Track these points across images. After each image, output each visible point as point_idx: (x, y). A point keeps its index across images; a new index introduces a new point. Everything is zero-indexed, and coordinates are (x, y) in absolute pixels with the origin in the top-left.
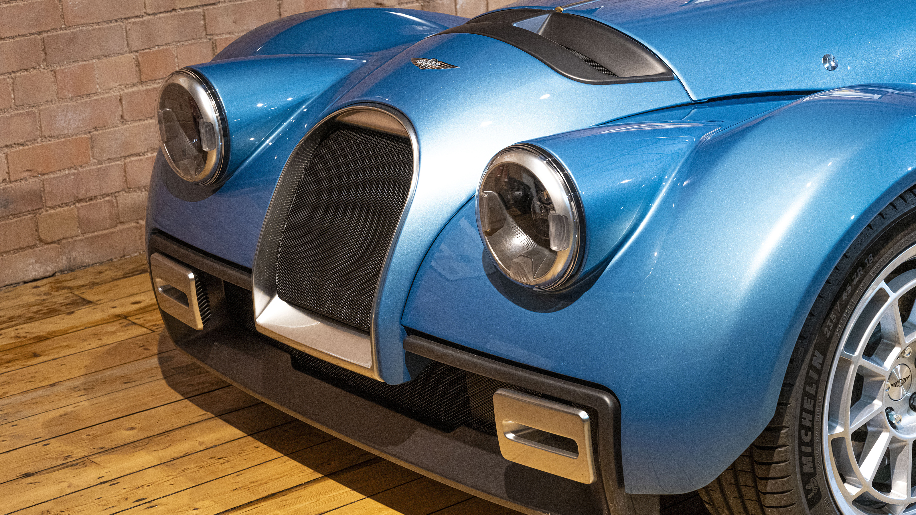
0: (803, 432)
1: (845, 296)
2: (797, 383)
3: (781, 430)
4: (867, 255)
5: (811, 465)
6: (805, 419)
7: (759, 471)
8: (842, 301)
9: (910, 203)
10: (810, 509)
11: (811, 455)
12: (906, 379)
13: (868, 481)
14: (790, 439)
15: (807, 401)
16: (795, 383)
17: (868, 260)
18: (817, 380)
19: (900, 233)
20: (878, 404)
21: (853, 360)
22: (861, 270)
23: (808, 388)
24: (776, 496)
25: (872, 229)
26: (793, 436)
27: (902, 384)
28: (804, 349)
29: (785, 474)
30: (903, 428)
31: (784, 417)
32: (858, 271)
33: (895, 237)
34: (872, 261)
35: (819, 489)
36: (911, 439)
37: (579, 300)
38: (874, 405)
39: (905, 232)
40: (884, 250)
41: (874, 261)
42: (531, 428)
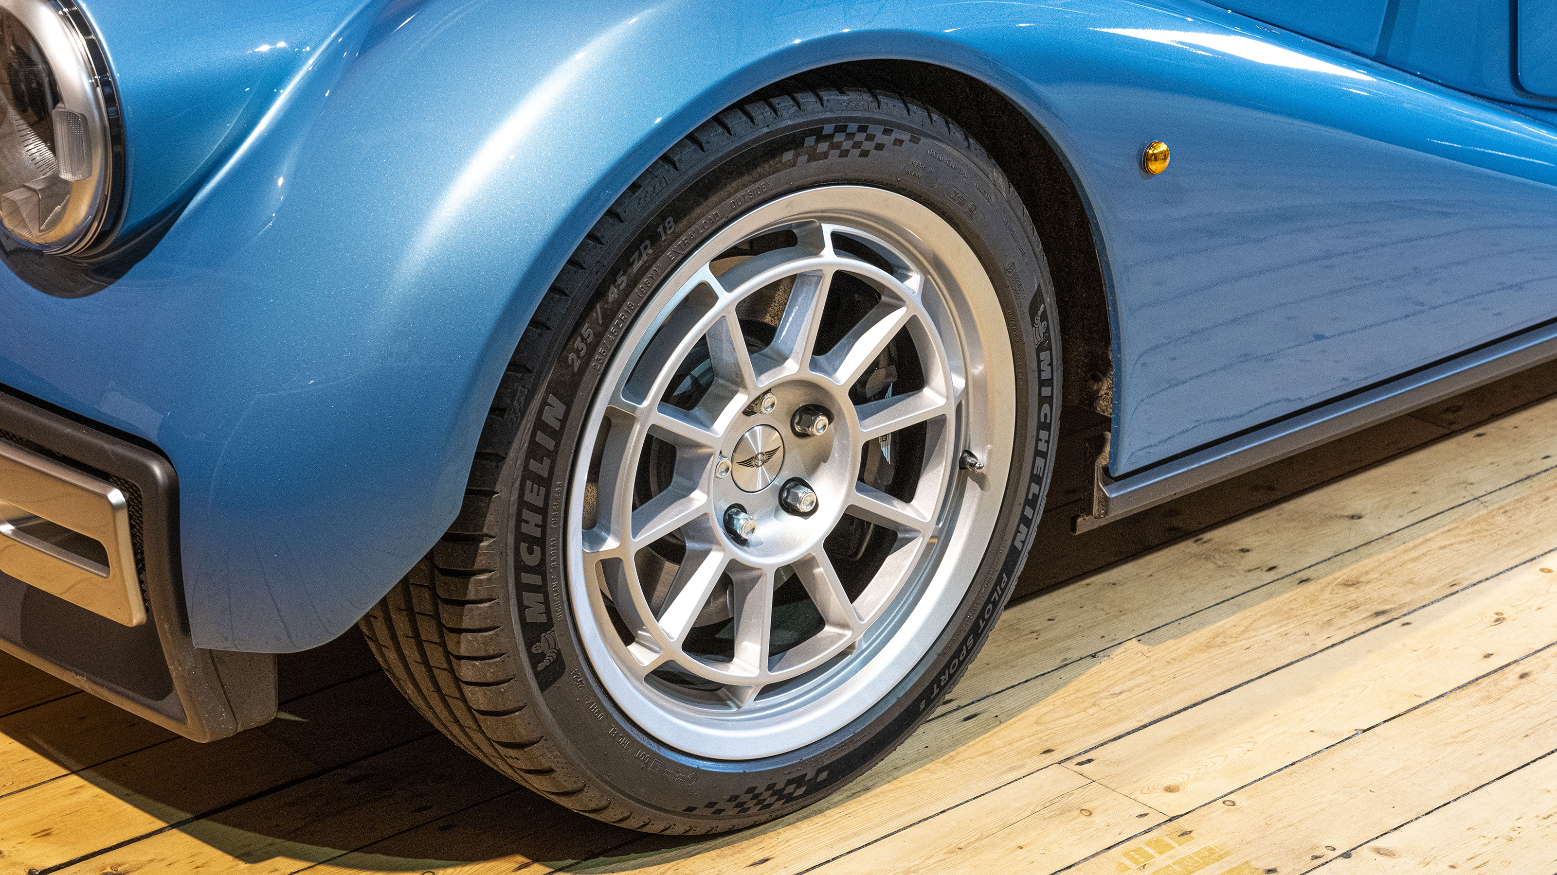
0: (524, 546)
1: (613, 294)
2: (511, 454)
3: (482, 542)
4: (663, 217)
5: (542, 608)
6: (527, 522)
7: (447, 615)
8: (607, 303)
9: (761, 125)
10: (542, 690)
11: (542, 589)
12: (770, 454)
13: (672, 640)
14: (498, 560)
15: (532, 489)
16: (507, 454)
17: (665, 229)
18: (552, 450)
19: (734, 179)
20: (699, 499)
21: (637, 414)
22: (649, 247)
23: (533, 465)
24: (477, 663)
25: (676, 169)
26: (503, 554)
27: (764, 462)
28: (526, 390)
29: (489, 623)
30: (762, 543)
31: (485, 517)
32: (642, 248)
33: (725, 185)
34: (672, 229)
35: (559, 653)
36: (771, 565)
37: (125, 276)
38: (692, 499)
39: (747, 178)
40: (698, 210)
41: (677, 230)
42: (35, 517)
